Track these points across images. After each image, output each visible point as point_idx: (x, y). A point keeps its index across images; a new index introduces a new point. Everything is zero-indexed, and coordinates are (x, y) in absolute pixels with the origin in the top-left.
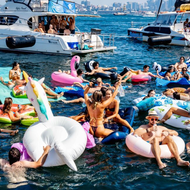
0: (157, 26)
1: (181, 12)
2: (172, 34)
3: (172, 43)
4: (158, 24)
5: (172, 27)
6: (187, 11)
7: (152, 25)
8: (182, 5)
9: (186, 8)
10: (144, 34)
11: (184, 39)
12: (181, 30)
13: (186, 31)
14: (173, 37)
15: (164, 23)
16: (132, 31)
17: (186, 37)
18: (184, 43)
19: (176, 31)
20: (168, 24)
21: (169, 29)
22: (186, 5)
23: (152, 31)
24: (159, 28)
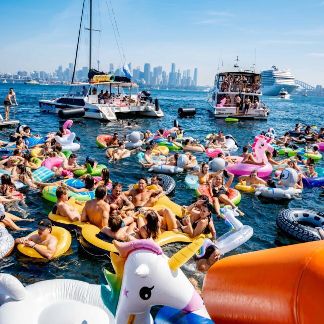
0: (70, 97)
1: (93, 83)
2: (86, 107)
3: (85, 116)
4: (71, 95)
5: (85, 99)
6: (100, 82)
7: (65, 97)
8: (95, 76)
9: (99, 80)
10: (57, 106)
11: (98, 111)
12: (95, 102)
13: (99, 103)
14: (87, 110)
15: (78, 94)
16: (43, 103)
17: (100, 109)
18: (100, 115)
19: (90, 102)
20: (82, 96)
21: (82, 100)
22: (99, 76)
23: (65, 102)
24: (72, 99)
